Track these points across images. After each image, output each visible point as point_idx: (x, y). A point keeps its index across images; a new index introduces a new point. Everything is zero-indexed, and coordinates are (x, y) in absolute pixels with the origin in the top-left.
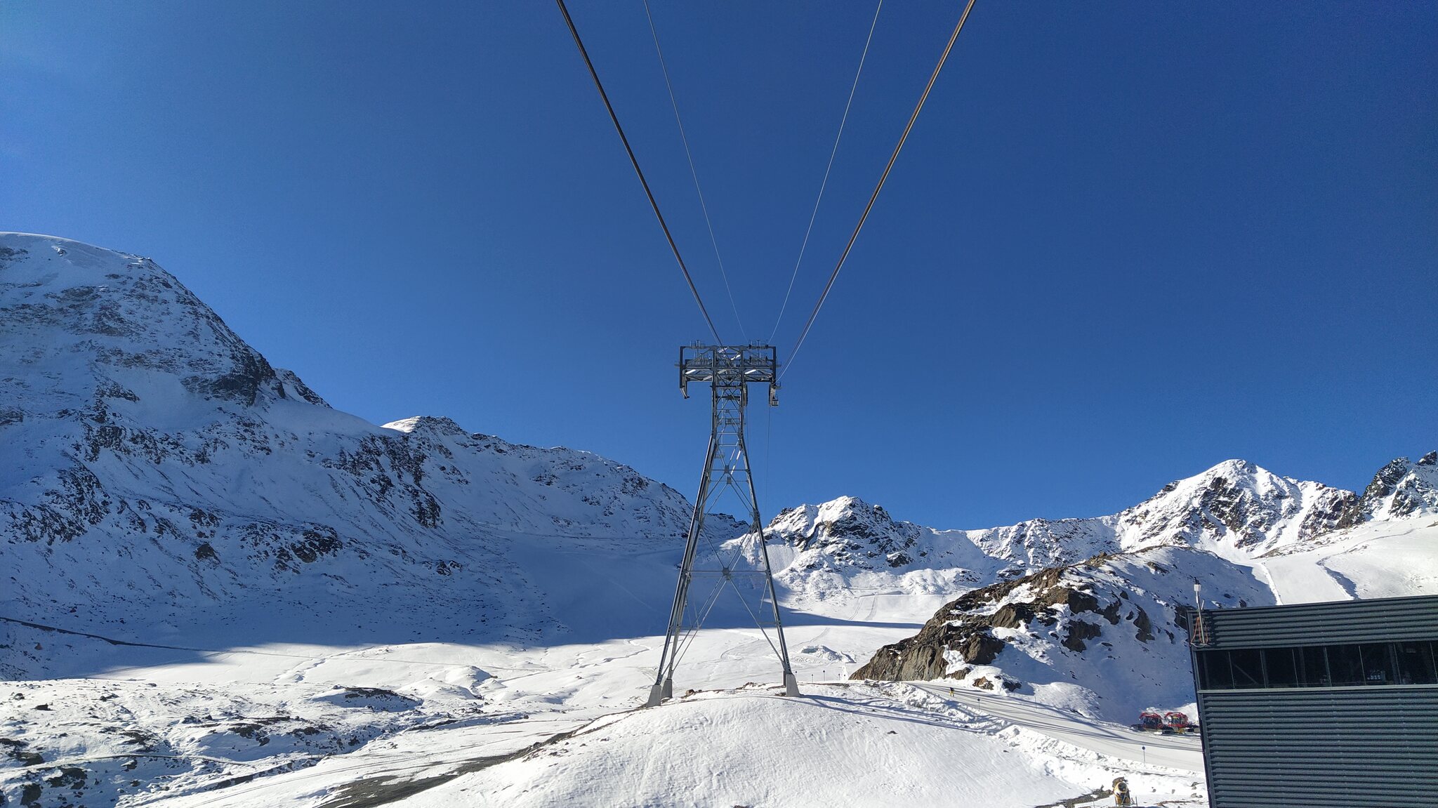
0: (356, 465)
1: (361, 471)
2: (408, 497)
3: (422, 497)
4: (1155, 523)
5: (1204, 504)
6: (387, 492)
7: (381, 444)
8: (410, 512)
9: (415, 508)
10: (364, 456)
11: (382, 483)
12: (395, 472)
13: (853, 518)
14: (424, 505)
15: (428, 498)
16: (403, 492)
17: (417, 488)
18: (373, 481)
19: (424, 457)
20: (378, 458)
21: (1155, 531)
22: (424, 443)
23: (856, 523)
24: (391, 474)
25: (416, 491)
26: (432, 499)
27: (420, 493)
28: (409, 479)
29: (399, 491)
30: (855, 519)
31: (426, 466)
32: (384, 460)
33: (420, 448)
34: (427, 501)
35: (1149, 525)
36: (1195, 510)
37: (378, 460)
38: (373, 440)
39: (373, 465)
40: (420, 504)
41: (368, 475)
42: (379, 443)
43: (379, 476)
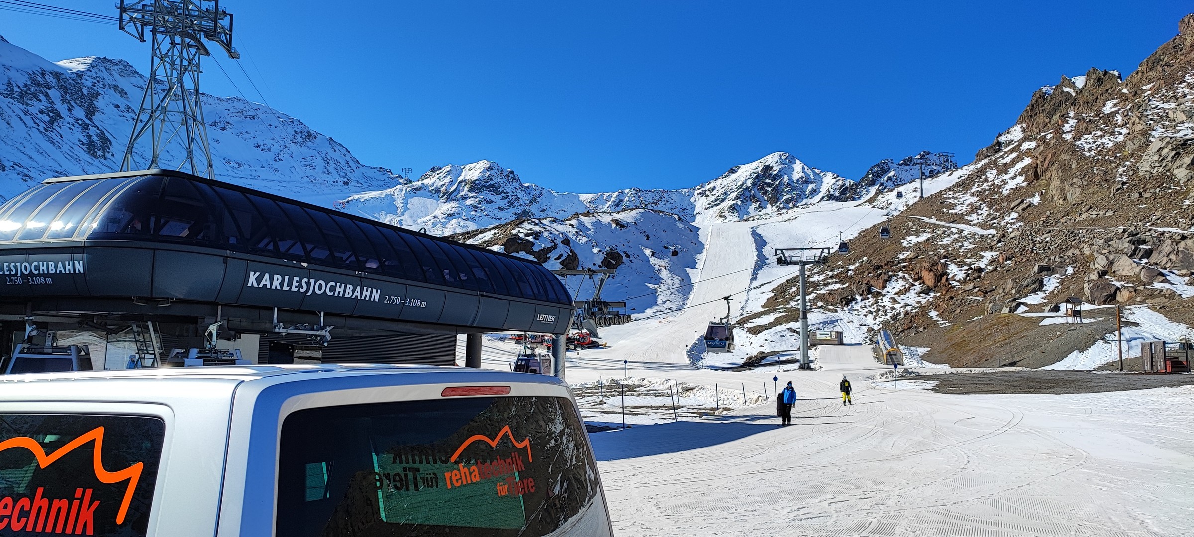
0: (23, 96)
1: (29, 102)
2: (77, 130)
3: (92, 131)
4: (718, 197)
5: (754, 184)
6: (56, 124)
7: (52, 79)
8: (79, 143)
9: (84, 140)
10: (32, 88)
11: (51, 114)
12: (65, 106)
13: (490, 178)
14: (94, 138)
15: (98, 131)
16: (73, 125)
17: (87, 122)
18: (41, 112)
19: (98, 94)
20: (48, 91)
21: (718, 202)
22: (99, 82)
23: (492, 183)
24: (61, 108)
25: (87, 125)
26: (103, 133)
27: (90, 127)
28: (79, 113)
29: (69, 123)
30: (491, 179)
31: (100, 103)
32: (54, 94)
33: (94, 86)
34: (97, 135)
35: (714, 198)
36: (748, 188)
37: (47, 93)
38: (43, 74)
39: (42, 97)
40: (89, 136)
41: (36, 107)
42: (50, 78)
43: (47, 108)
